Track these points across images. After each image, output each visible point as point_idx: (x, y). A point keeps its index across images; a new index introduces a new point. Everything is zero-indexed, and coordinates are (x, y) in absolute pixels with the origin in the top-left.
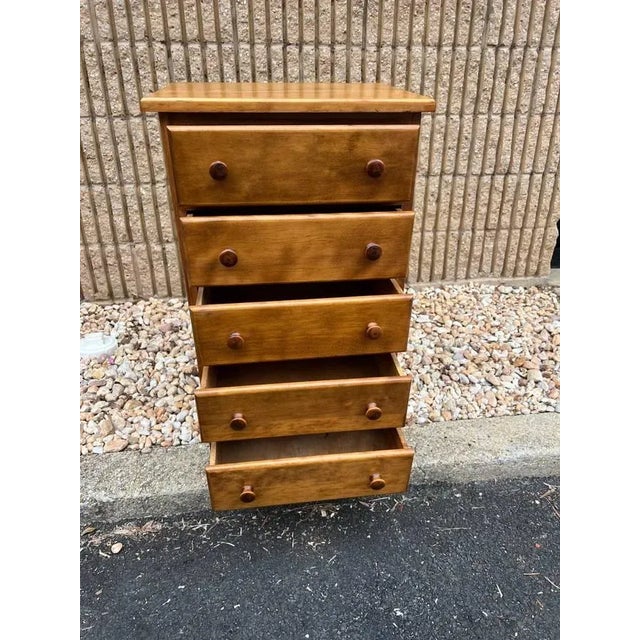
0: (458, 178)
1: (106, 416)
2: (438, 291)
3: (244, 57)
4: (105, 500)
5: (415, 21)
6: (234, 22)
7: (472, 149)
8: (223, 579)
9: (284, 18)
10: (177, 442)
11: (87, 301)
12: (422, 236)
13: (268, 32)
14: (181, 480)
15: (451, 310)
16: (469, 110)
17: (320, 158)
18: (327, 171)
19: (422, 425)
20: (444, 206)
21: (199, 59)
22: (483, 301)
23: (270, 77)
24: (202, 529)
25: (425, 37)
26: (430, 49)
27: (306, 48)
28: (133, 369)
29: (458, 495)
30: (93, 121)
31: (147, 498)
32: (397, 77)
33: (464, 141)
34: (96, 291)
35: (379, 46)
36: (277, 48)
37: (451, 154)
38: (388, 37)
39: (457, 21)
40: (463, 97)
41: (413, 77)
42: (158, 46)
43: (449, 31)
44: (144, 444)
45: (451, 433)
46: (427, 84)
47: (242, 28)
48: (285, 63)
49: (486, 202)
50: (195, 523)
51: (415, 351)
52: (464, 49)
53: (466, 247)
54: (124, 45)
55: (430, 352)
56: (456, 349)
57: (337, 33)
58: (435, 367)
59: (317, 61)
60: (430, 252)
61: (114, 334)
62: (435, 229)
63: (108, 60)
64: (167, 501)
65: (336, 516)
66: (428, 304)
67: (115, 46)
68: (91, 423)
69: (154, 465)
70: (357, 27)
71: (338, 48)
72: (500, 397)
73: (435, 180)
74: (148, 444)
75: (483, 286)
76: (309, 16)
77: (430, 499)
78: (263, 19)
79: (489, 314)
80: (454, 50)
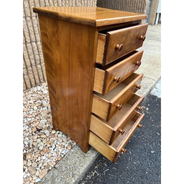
8: (117, 179)
14: (82, 165)
24: (95, 173)
50: (92, 174)
74: (54, 163)
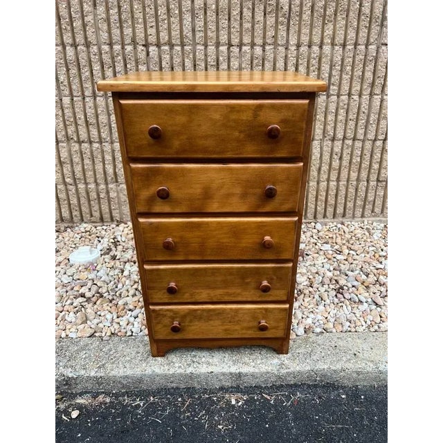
0: (356, 142)
1: (83, 309)
2: (339, 226)
3: (200, 55)
4: (70, 375)
5: (326, 28)
6: (194, 31)
7: (368, 121)
9: (229, 27)
10: (129, 333)
11: (85, 223)
12: (328, 184)
13: (218, 37)
14: (128, 365)
15: (348, 241)
16: (366, 92)
17: (231, 124)
18: (237, 134)
19: (318, 334)
20: (345, 163)
21: (168, 56)
22: (374, 236)
23: (218, 69)
24: (138, 406)
25: (333, 39)
26: (337, 48)
27: (244, 48)
28: (108, 275)
29: (343, 396)
30: (95, 99)
31: (101, 377)
32: (312, 68)
33: (362, 114)
34: (92, 216)
35: (298, 46)
36: (223, 49)
37: (351, 124)
38: (305, 39)
39: (358, 27)
40: (362, 83)
41: (323, 68)
42: (140, 48)
43: (352, 34)
44: (106, 333)
45: (341, 343)
46: (334, 73)
47: (199, 35)
48: (229, 59)
49: (379, 160)
50: (134, 400)
51: (317, 273)
52: (363, 47)
53: (362, 193)
54: (117, 47)
55: (329, 274)
56: (350, 273)
57: (267, 38)
58: (332, 286)
59: (252, 57)
60: (334, 196)
61: (100, 247)
62: (338, 180)
63: (106, 58)
64: (115, 380)
65: (243, 405)
66: (331, 236)
67: (111, 48)
68: (72, 314)
69: (110, 350)
70: (282, 32)
71: (267, 48)
72: (383, 316)
73: (338, 144)
74: (109, 334)
75: (375, 224)
76: (247, 25)
77: (320, 398)
78: (214, 28)
79: (378, 245)
80: (355, 48)
